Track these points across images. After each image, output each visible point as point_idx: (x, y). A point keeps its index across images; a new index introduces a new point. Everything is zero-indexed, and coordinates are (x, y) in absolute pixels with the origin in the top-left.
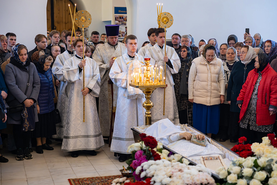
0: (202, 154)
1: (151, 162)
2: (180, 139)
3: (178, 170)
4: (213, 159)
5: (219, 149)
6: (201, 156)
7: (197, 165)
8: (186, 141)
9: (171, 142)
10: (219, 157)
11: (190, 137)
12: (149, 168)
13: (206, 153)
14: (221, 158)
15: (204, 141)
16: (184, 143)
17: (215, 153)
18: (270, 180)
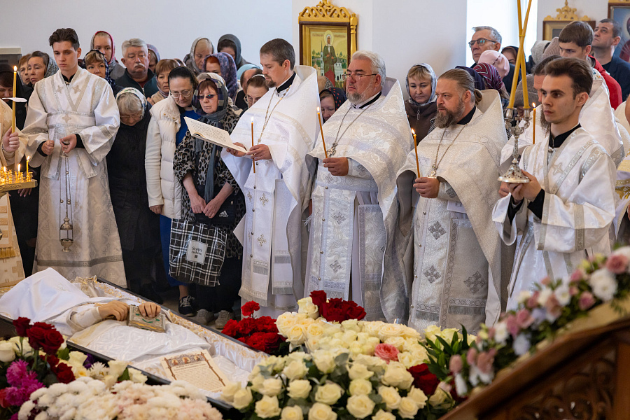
0: (162, 351)
1: (58, 387)
2: (101, 318)
3: (132, 401)
4: (189, 361)
5: (197, 334)
6: (162, 357)
7: (171, 384)
8: (116, 324)
9: (79, 328)
10: (202, 354)
11: (126, 312)
12: (54, 403)
13: (170, 349)
14: (207, 356)
15: (159, 318)
16: (114, 327)
17: (191, 347)
18: (350, 400)
